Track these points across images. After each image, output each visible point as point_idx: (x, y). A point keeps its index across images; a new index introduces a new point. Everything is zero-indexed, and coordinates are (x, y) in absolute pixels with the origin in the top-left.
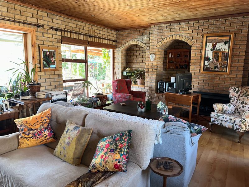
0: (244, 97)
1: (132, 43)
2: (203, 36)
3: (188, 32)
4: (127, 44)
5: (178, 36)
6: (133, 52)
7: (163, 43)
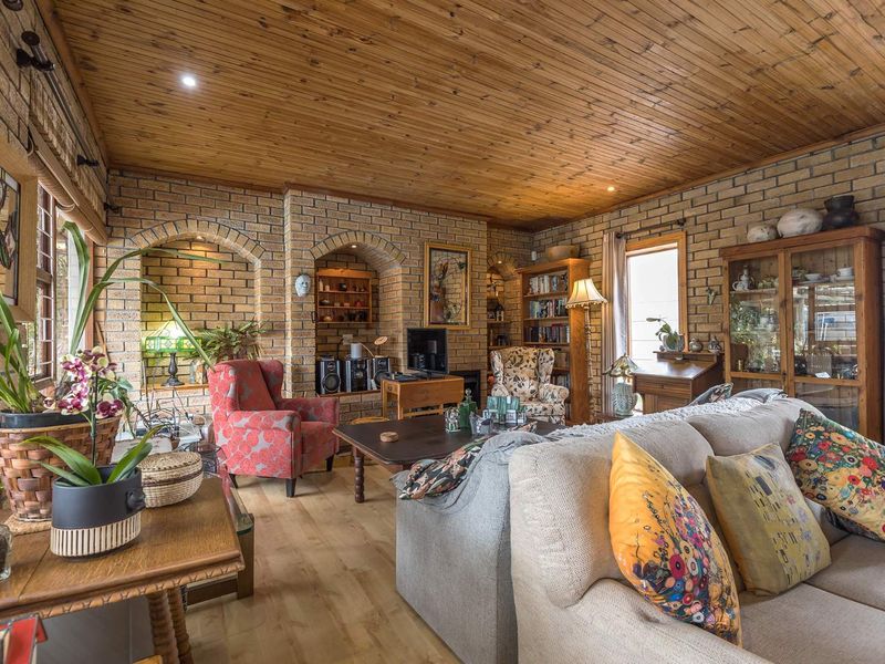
0: (514, 368)
1: (191, 230)
2: (422, 246)
3: (390, 230)
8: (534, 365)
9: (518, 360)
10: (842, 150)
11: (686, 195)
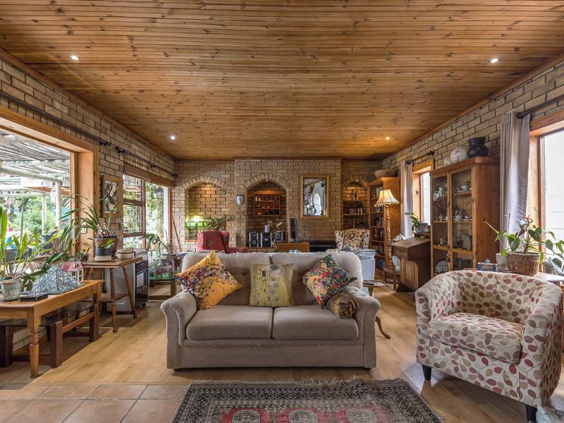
0: (349, 240)
1: (202, 180)
2: (299, 177)
3: (282, 171)
4: (195, 181)
5: (271, 175)
6: (199, 192)
7: (253, 182)
8: (360, 239)
9: (352, 236)
10: (493, 105)
11: (435, 136)
